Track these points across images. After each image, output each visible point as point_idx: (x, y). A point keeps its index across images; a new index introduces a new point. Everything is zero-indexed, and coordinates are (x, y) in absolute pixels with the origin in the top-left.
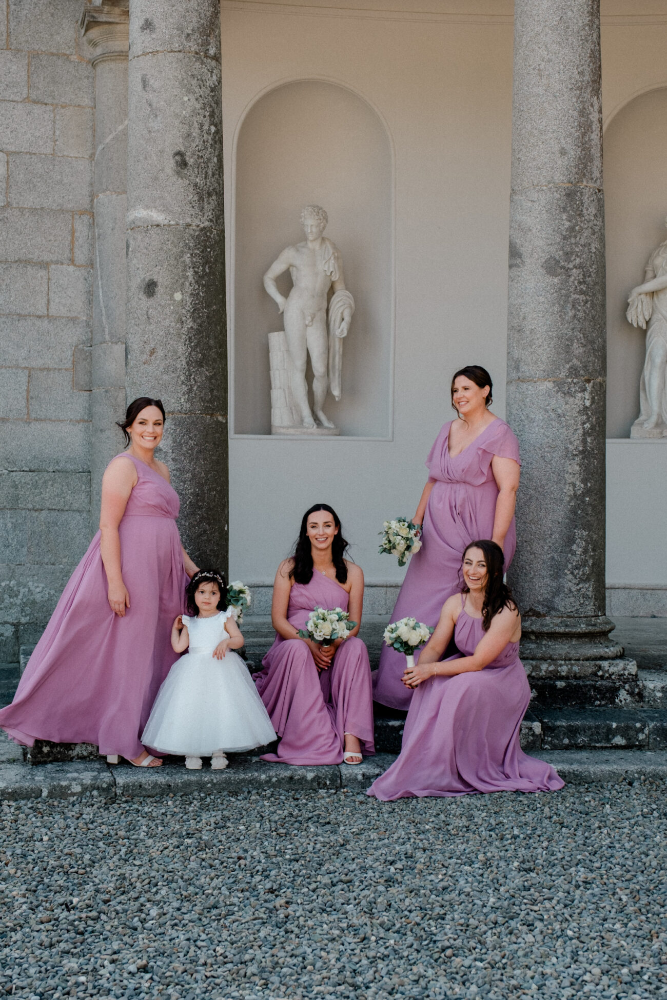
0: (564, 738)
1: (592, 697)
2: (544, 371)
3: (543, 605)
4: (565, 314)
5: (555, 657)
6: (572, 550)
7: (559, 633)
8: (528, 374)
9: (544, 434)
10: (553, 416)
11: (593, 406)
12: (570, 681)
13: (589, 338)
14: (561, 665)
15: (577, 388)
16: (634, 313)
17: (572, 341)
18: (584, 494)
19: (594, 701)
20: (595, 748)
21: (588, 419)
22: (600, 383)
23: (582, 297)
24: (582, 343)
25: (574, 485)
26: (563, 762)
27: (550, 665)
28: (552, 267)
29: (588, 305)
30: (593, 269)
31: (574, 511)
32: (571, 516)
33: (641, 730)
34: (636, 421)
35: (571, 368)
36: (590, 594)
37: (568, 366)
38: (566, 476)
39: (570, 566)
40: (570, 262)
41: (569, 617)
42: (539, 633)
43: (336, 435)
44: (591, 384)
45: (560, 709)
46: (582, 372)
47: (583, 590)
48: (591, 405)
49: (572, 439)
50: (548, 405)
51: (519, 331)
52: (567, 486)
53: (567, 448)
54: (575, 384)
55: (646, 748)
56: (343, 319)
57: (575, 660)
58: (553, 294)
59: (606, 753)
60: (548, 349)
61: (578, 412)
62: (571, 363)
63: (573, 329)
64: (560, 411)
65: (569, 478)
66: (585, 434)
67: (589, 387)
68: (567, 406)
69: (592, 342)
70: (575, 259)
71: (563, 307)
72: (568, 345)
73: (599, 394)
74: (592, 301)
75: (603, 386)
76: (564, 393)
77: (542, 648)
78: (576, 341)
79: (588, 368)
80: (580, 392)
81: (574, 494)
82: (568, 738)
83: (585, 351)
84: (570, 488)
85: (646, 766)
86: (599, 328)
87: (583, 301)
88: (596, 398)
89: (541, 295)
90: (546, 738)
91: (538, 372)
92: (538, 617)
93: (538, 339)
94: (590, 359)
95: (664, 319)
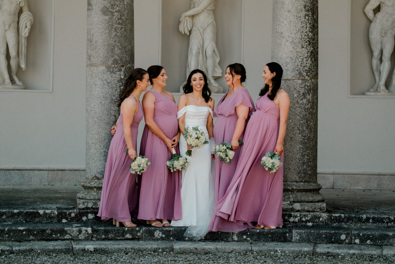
0: (102, 235)
2: (101, 61)
3: (100, 174)
4: (111, 34)
8: (94, 62)
9: (101, 91)
10: (105, 83)
13: (123, 45)
15: (117, 70)
16: (182, 26)
17: (115, 47)
20: (117, 240)
22: (129, 67)
23: (120, 26)
24: (120, 48)
26: (98, 245)
28: (105, 11)
29: (123, 30)
30: (125, 13)
33: (139, 231)
35: (114, 60)
37: (112, 59)
38: (112, 112)
40: (113, 9)
42: (97, 187)
43: (23, 89)
44: (124, 68)
46: (119, 62)
48: (124, 78)
49: (115, 94)
50: (103, 77)
51: (90, 41)
52: (112, 117)
53: (112, 98)
54: (116, 67)
55: (141, 239)
56: (26, 27)
58: (105, 24)
59: (121, 241)
60: (103, 51)
61: (118, 81)
62: (114, 58)
63: (115, 41)
64: (109, 81)
67: (123, 69)
68: (112, 78)
69: (125, 47)
70: (116, 8)
71: (110, 31)
72: (112, 49)
73: (129, 73)
74: (125, 28)
75: (131, 68)
76: (110, 72)
77: (99, 194)
78: (116, 47)
79: (122, 60)
80: (118, 72)
81: (115, 120)
82: (104, 235)
83: (121, 52)
84: (113, 118)
85: (135, 246)
86: (129, 41)
87: (120, 28)
88: (127, 74)
89: (100, 25)
90: (94, 235)
91: (99, 62)
92: (98, 180)
93: (99, 45)
94: (124, 56)
95: (198, 30)
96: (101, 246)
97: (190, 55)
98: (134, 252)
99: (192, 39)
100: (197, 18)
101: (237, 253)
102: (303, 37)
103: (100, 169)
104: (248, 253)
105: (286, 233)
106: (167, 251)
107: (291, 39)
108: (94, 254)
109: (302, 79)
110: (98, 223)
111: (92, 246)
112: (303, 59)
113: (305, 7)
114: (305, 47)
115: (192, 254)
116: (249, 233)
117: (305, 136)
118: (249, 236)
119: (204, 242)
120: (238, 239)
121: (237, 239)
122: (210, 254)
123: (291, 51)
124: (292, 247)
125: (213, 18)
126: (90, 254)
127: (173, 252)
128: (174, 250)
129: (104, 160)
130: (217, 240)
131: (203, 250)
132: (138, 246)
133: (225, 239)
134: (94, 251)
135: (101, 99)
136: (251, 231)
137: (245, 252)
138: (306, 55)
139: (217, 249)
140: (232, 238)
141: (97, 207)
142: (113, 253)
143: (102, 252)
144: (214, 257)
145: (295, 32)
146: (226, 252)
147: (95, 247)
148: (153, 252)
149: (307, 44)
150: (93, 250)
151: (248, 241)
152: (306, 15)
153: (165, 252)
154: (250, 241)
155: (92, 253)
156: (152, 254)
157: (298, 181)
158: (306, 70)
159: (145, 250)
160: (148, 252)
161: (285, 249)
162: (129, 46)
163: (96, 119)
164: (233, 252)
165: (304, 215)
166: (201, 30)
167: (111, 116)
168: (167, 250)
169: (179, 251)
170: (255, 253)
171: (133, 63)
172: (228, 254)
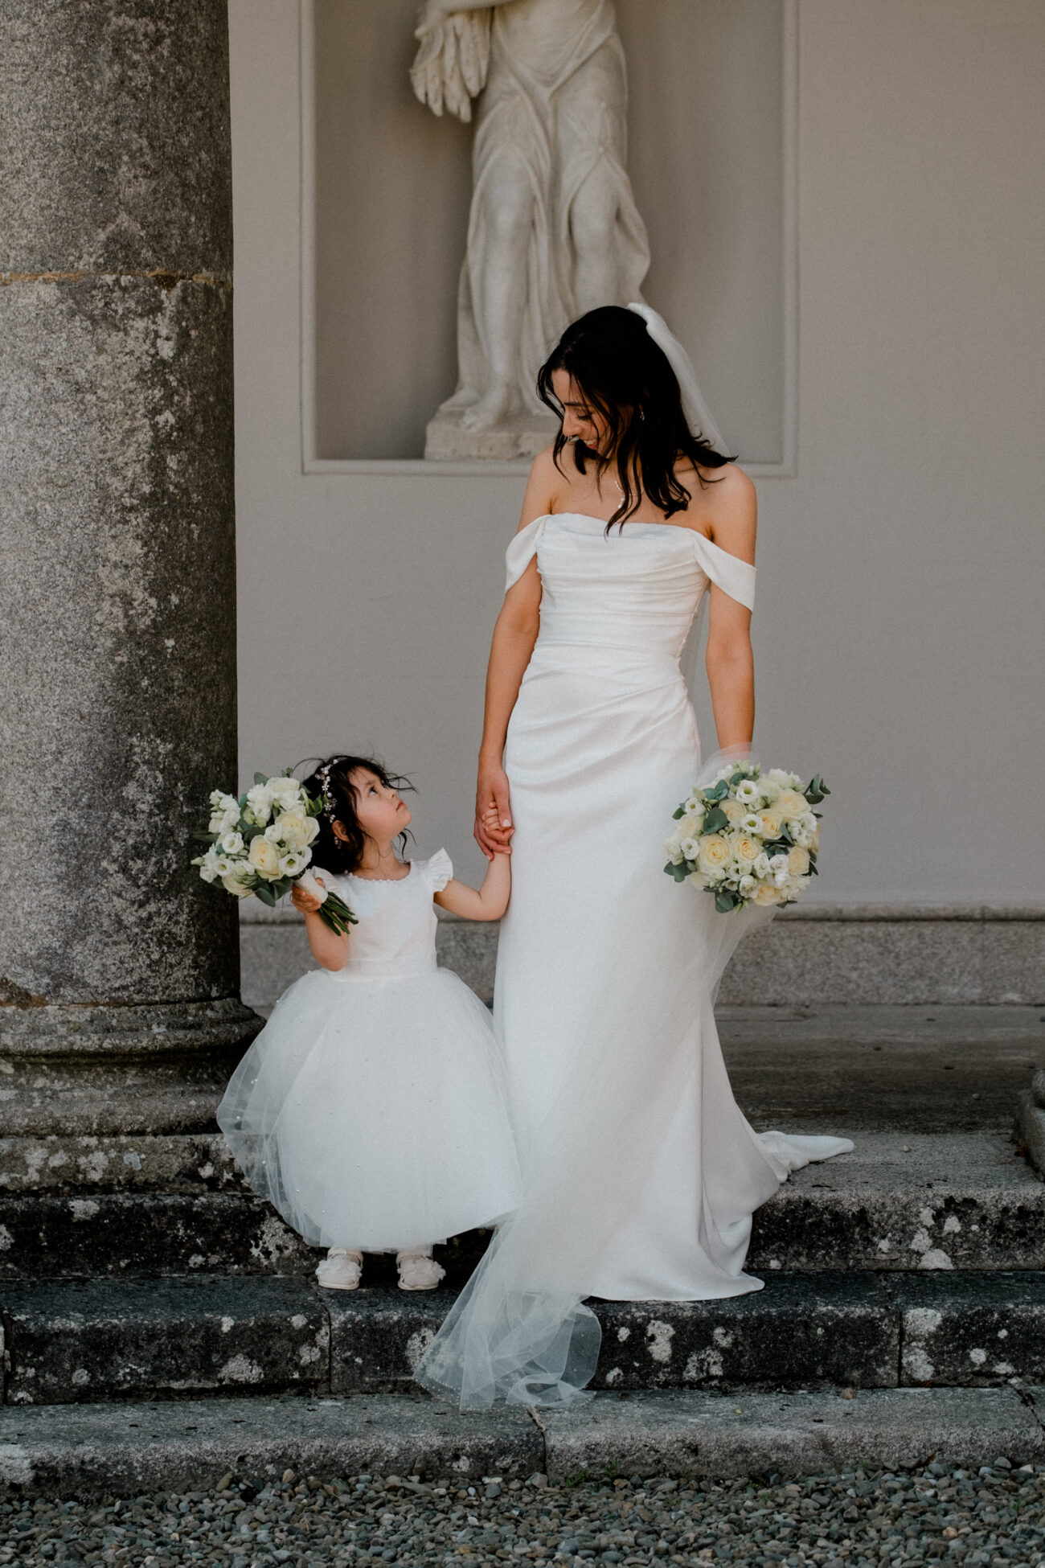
0: (73, 1369)
1: (181, 1245)
2: (31, 250)
3: (36, 968)
4: (91, 77)
5: (69, 1126)
6: (120, 800)
7: (83, 1054)
9: (32, 443)
10: (60, 387)
11: (186, 359)
12: (114, 1197)
13: (168, 149)
14: (87, 1150)
15: (132, 304)
16: (432, 72)
17: (115, 161)
18: (157, 630)
19: (187, 1256)
20: (168, 1395)
21: (168, 397)
22: (207, 290)
23: (145, 25)
24: (145, 166)
25: (127, 601)
26: (55, 1437)
27: (53, 1150)
29: (165, 49)
31: (127, 680)
32: (120, 697)
33: (308, 1336)
34: (445, 407)
35: (112, 240)
36: (180, 931)
37: (102, 236)
38: (103, 573)
39: (116, 848)
41: (117, 1003)
42: (22, 1054)
44: (177, 291)
45: (82, 1281)
46: (147, 254)
47: (160, 922)
48: (176, 357)
49: (120, 461)
50: (45, 354)
52: (106, 606)
53: (103, 488)
54: (125, 289)
55: (323, 1388)
57: (130, 1134)
58: (53, 12)
59: (196, 1407)
60: (42, 183)
61: (138, 378)
62: (111, 227)
63: (117, 123)
64: (81, 375)
65: (113, 581)
66: (161, 443)
67: (170, 299)
68: (102, 359)
69: (180, 162)
71: (85, 54)
72: (101, 170)
73: (205, 323)
74: (176, 36)
75: (218, 297)
76: (92, 318)
77: (31, 1099)
78: (125, 158)
79: (166, 242)
80: (141, 316)
81: (126, 628)
82: (85, 1368)
83: (155, 191)
84: (115, 610)
85: (298, 1440)
86: (201, 120)
87: (146, 35)
88: (193, 333)
89: (19, 16)
90: (20, 1370)
91: (13, 254)
92: (24, 1006)
93: (11, 150)
94: (172, 215)
95: (522, 92)
96: (81, 1450)
98: (295, 1483)
99: (490, 142)
100: (514, 19)
101: (959, 1474)
103: (33, 937)
104: (1027, 1468)
106: (505, 1470)
108: (39, 1506)
110: (33, 1284)
111: (16, 1451)
116: (1003, 1334)
118: (1004, 1350)
119: (726, 1393)
120: (937, 1372)
121: (930, 1369)
122: (793, 1488)
125: (611, 21)
126: (8, 1508)
127: (544, 1472)
128: (554, 1464)
129: (60, 878)
130: (806, 1379)
131: (740, 1457)
132: (317, 1442)
133: (856, 1374)
134: (37, 1480)
135: (31, 494)
136: (1018, 1321)
137: (1009, 1465)
139: (825, 1445)
140: (900, 1368)
141: (25, 1179)
142: (161, 1489)
143: (87, 1490)
144: (823, 1507)
146: (885, 1469)
147: (39, 1454)
148: (415, 1478)
150: (26, 1476)
151: (1000, 1382)
153: (495, 1474)
154: (1013, 1381)
155: (21, 1500)
156: (413, 1492)
159: (365, 1466)
160: (385, 1477)
162: (203, 155)
164: (934, 1466)
166: (545, 93)
167: (99, 597)
168: (509, 1460)
169: (584, 1464)
171: (228, 265)
172: (903, 1479)
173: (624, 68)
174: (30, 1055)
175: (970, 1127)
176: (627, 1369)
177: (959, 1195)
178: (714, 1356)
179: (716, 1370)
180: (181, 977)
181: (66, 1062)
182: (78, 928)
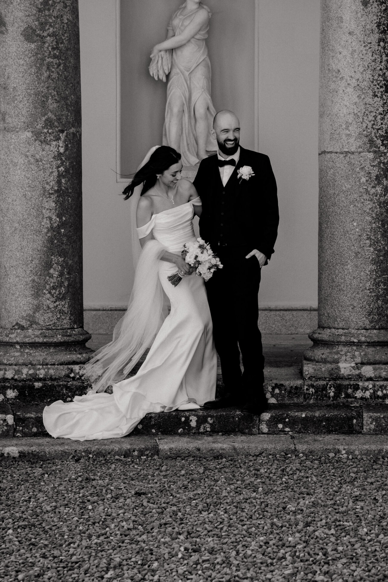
0: (32, 428)
1: (65, 395)
2: (24, 123)
3: (26, 320)
4: (41, 75)
5: (34, 363)
6: (49, 273)
7: (38, 343)
8: (11, 125)
10: (32, 160)
11: (67, 153)
12: (46, 382)
13: (62, 95)
14: (39, 369)
15: (52, 138)
16: (155, 68)
17: (47, 98)
18: (59, 227)
19: (66, 398)
21: (62, 163)
22: (73, 133)
23: (56, 61)
24: (56, 100)
25: (50, 219)
26: (25, 445)
27: (30, 369)
28: (29, 35)
29: (61, 67)
30: (65, 37)
31: (51, 241)
32: (48, 245)
35: (46, 120)
36: (65, 310)
37: (44, 119)
38: (44, 211)
39: (48, 287)
40: (44, 30)
41: (48, 329)
42: (22, 343)
44: (65, 134)
45: (37, 405)
46: (56, 124)
47: (60, 307)
48: (64, 152)
49: (49, 181)
50: (28, 151)
51: (4, 88)
52: (45, 220)
53: (44, 188)
54: (50, 134)
57: (51, 365)
58: (30, 58)
60: (28, 104)
61: (54, 158)
62: (46, 117)
63: (48, 88)
64: (38, 157)
65: (47, 214)
66: (60, 176)
67: (63, 136)
68: (44, 153)
69: (65, 98)
70: (49, 29)
71: (39, 69)
72: (44, 101)
73: (73, 143)
74: (65, 64)
75: (76, 135)
76: (41, 141)
77: (24, 355)
78: (50, 97)
79: (61, 120)
80: (54, 141)
81: (50, 226)
82: (36, 427)
83: (58, 106)
84: (47, 222)
85: (91, 446)
86: (72, 87)
87: (56, 64)
88: (69, 145)
89: (21, 59)
90: (18, 428)
91: (19, 124)
92: (23, 330)
93: (19, 95)
94: (63, 113)
95: (181, 74)
96: (32, 448)
97: (169, 116)
99: (171, 88)
100: (179, 52)
101: (270, 457)
102: (376, 77)
103: (25, 311)
104: (289, 455)
105: (353, 418)
106: (147, 455)
107: (354, 81)
108: (20, 463)
109: (375, 152)
110: (24, 405)
111: (15, 448)
112: (375, 117)
113: (378, 26)
114: (379, 95)
115: (192, 459)
116: (287, 420)
117: (379, 251)
118: (288, 425)
119: (211, 435)
120: (269, 430)
121: (267, 429)
122: (224, 460)
123: (356, 103)
124: (364, 444)
125: (206, 53)
126: (12, 463)
127: (158, 455)
128: (161, 453)
129: (32, 295)
130: (233, 432)
131: (211, 452)
132: (96, 447)
133: (247, 431)
134: (20, 456)
135: (24, 189)
136: (291, 417)
137: (284, 455)
138: (381, 109)
139: (235, 449)
140: (259, 429)
141: (22, 377)
142: (53, 459)
143: (33, 459)
144: (231, 464)
145: (361, 69)
146: (250, 455)
147: (21, 449)
148: (123, 457)
149: (382, 90)
150: (17, 455)
151: (286, 433)
152: (380, 40)
153: (145, 456)
154: (290, 433)
155: (16, 461)
156: (122, 460)
157: (368, 327)
158: (381, 136)
159: (109, 453)
160: (114, 456)
161: (353, 447)
162: (72, 96)
163: (17, 225)
164: (263, 454)
165: (381, 387)
166: (187, 74)
167: (43, 218)
168: (148, 452)
169: (169, 453)
170: (301, 455)
171: (80, 126)
172: (255, 458)
173: (210, 67)
174: (24, 343)
175: (290, 366)
176: (184, 429)
177: (279, 382)
178: (208, 425)
179: (208, 429)
180: (66, 322)
181: (34, 345)
182: (37, 308)
